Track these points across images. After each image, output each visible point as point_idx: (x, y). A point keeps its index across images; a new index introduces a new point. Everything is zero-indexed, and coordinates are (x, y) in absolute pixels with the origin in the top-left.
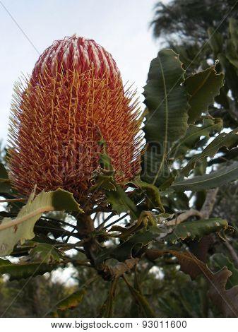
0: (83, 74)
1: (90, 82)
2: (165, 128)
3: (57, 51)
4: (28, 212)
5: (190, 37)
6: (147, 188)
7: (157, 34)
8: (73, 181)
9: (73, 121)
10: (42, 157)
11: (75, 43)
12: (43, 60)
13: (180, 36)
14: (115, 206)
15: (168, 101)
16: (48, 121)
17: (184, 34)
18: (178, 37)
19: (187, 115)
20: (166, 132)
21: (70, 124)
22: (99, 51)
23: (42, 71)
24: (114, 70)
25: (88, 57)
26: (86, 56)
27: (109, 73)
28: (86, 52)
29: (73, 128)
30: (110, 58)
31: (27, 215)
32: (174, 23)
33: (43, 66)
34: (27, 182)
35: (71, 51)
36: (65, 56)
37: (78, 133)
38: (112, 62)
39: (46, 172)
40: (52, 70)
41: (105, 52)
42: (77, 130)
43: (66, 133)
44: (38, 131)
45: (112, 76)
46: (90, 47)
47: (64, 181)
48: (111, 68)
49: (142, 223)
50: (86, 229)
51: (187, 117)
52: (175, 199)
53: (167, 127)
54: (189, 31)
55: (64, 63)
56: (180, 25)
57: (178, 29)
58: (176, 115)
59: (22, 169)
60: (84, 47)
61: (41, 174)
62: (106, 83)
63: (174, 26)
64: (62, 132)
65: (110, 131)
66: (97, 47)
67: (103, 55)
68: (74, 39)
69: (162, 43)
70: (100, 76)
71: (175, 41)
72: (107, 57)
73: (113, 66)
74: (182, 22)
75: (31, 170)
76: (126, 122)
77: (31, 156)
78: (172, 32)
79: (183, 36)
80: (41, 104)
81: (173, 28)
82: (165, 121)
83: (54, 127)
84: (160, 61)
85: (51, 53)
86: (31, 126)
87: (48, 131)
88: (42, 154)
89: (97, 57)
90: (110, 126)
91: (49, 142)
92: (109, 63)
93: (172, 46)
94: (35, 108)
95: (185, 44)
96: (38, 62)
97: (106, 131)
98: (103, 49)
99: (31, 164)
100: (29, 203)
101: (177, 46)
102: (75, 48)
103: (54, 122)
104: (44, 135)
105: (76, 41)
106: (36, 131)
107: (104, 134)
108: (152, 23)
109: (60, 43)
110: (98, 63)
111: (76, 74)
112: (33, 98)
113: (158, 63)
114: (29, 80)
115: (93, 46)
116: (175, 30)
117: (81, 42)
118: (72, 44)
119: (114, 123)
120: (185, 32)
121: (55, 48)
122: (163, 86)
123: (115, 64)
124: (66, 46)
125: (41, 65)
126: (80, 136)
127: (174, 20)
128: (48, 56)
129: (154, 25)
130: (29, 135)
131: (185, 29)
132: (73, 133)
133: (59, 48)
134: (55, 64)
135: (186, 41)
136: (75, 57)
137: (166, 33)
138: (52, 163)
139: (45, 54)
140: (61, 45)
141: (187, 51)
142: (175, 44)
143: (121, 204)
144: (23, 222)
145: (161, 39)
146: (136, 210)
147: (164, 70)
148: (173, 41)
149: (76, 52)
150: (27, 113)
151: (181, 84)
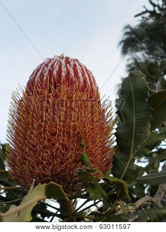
0: (69, 88)
1: (75, 95)
2: (132, 134)
3: (48, 68)
4: (28, 201)
5: (151, 56)
6: (118, 182)
7: (125, 51)
8: (59, 174)
9: (60, 126)
10: (35, 154)
11: (63, 62)
12: (36, 75)
13: (143, 55)
14: (92, 195)
15: (136, 112)
16: (40, 125)
17: (146, 53)
18: (141, 56)
19: (149, 124)
20: (133, 138)
21: (58, 129)
22: (82, 69)
23: (36, 84)
24: (94, 85)
25: (73, 74)
26: (72, 73)
27: (90, 88)
28: (72, 70)
29: (60, 132)
30: (91, 75)
31: (27, 203)
32: (139, 43)
33: (36, 79)
34: (22, 174)
35: (60, 68)
36: (55, 72)
37: (64, 136)
38: (92, 79)
39: (38, 166)
40: (44, 83)
41: (87, 71)
42: (64, 134)
43: (54, 135)
44: (32, 133)
45: (92, 90)
46: (75, 66)
47: (52, 174)
48: (91, 83)
49: (115, 210)
50: (67, 211)
51: (150, 126)
52: (134, 187)
53: (134, 134)
54: (151, 51)
55: (54, 78)
56: (144, 45)
57: (142, 49)
58: (141, 124)
59: (18, 163)
60: (70, 65)
61: (33, 168)
62: (87, 96)
63: (139, 46)
64: (51, 134)
65: (90, 135)
66: (81, 66)
67: (86, 73)
68: (62, 58)
69: (128, 60)
70: (83, 90)
71: (139, 58)
72: (89, 75)
73: (93, 82)
74: (145, 42)
75: (25, 164)
76: (102, 128)
77: (26, 153)
78: (137, 51)
79: (146, 55)
80: (34, 111)
81: (138, 47)
82: (133, 128)
83: (45, 130)
84: (130, 80)
85: (44, 69)
86: (26, 129)
87: (40, 134)
88: (35, 152)
89: (80, 74)
90: (89, 131)
91: (40, 142)
92: (90, 79)
93: (136, 63)
94: (30, 114)
95: (147, 61)
96: (32, 75)
97: (86, 135)
98: (85, 67)
99: (26, 159)
100: (29, 194)
101: (140, 62)
102: (63, 66)
103: (45, 127)
104: (36, 137)
105: (64, 60)
106: (31, 133)
107: (85, 138)
108: (121, 42)
109: (50, 61)
110: (82, 79)
111: (64, 88)
112: (28, 106)
113: (129, 82)
114: (25, 90)
115: (77, 65)
116: (139, 49)
117: (67, 60)
118: (61, 63)
119: (92, 129)
120: (147, 51)
121: (47, 65)
122: (132, 101)
123: (94, 81)
124: (56, 64)
125: (35, 78)
126: (66, 139)
127: (139, 41)
128: (40, 71)
129: (122, 44)
130: (24, 136)
131: (148, 49)
132: (61, 136)
133: (50, 65)
134: (47, 79)
135: (148, 59)
136: (63, 74)
137: (132, 51)
138: (43, 159)
139: (38, 70)
140: (51, 63)
141: (148, 67)
142: (139, 61)
143: (96, 193)
144: (24, 209)
145: (128, 57)
146: (107, 198)
147: (133, 87)
148: (137, 58)
149: (64, 69)
150: (23, 118)
151: (146, 100)
